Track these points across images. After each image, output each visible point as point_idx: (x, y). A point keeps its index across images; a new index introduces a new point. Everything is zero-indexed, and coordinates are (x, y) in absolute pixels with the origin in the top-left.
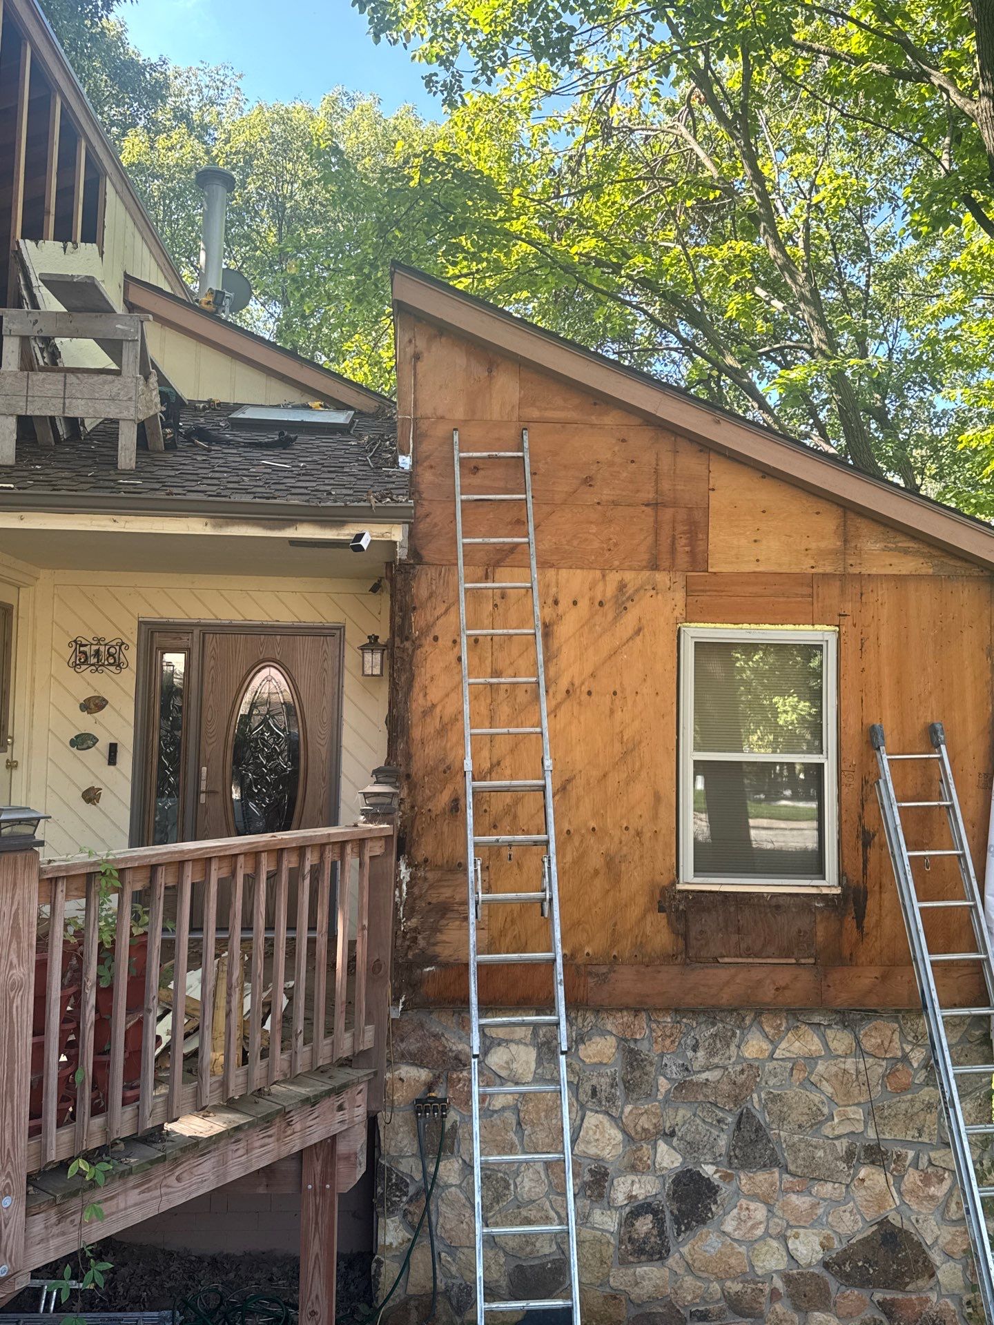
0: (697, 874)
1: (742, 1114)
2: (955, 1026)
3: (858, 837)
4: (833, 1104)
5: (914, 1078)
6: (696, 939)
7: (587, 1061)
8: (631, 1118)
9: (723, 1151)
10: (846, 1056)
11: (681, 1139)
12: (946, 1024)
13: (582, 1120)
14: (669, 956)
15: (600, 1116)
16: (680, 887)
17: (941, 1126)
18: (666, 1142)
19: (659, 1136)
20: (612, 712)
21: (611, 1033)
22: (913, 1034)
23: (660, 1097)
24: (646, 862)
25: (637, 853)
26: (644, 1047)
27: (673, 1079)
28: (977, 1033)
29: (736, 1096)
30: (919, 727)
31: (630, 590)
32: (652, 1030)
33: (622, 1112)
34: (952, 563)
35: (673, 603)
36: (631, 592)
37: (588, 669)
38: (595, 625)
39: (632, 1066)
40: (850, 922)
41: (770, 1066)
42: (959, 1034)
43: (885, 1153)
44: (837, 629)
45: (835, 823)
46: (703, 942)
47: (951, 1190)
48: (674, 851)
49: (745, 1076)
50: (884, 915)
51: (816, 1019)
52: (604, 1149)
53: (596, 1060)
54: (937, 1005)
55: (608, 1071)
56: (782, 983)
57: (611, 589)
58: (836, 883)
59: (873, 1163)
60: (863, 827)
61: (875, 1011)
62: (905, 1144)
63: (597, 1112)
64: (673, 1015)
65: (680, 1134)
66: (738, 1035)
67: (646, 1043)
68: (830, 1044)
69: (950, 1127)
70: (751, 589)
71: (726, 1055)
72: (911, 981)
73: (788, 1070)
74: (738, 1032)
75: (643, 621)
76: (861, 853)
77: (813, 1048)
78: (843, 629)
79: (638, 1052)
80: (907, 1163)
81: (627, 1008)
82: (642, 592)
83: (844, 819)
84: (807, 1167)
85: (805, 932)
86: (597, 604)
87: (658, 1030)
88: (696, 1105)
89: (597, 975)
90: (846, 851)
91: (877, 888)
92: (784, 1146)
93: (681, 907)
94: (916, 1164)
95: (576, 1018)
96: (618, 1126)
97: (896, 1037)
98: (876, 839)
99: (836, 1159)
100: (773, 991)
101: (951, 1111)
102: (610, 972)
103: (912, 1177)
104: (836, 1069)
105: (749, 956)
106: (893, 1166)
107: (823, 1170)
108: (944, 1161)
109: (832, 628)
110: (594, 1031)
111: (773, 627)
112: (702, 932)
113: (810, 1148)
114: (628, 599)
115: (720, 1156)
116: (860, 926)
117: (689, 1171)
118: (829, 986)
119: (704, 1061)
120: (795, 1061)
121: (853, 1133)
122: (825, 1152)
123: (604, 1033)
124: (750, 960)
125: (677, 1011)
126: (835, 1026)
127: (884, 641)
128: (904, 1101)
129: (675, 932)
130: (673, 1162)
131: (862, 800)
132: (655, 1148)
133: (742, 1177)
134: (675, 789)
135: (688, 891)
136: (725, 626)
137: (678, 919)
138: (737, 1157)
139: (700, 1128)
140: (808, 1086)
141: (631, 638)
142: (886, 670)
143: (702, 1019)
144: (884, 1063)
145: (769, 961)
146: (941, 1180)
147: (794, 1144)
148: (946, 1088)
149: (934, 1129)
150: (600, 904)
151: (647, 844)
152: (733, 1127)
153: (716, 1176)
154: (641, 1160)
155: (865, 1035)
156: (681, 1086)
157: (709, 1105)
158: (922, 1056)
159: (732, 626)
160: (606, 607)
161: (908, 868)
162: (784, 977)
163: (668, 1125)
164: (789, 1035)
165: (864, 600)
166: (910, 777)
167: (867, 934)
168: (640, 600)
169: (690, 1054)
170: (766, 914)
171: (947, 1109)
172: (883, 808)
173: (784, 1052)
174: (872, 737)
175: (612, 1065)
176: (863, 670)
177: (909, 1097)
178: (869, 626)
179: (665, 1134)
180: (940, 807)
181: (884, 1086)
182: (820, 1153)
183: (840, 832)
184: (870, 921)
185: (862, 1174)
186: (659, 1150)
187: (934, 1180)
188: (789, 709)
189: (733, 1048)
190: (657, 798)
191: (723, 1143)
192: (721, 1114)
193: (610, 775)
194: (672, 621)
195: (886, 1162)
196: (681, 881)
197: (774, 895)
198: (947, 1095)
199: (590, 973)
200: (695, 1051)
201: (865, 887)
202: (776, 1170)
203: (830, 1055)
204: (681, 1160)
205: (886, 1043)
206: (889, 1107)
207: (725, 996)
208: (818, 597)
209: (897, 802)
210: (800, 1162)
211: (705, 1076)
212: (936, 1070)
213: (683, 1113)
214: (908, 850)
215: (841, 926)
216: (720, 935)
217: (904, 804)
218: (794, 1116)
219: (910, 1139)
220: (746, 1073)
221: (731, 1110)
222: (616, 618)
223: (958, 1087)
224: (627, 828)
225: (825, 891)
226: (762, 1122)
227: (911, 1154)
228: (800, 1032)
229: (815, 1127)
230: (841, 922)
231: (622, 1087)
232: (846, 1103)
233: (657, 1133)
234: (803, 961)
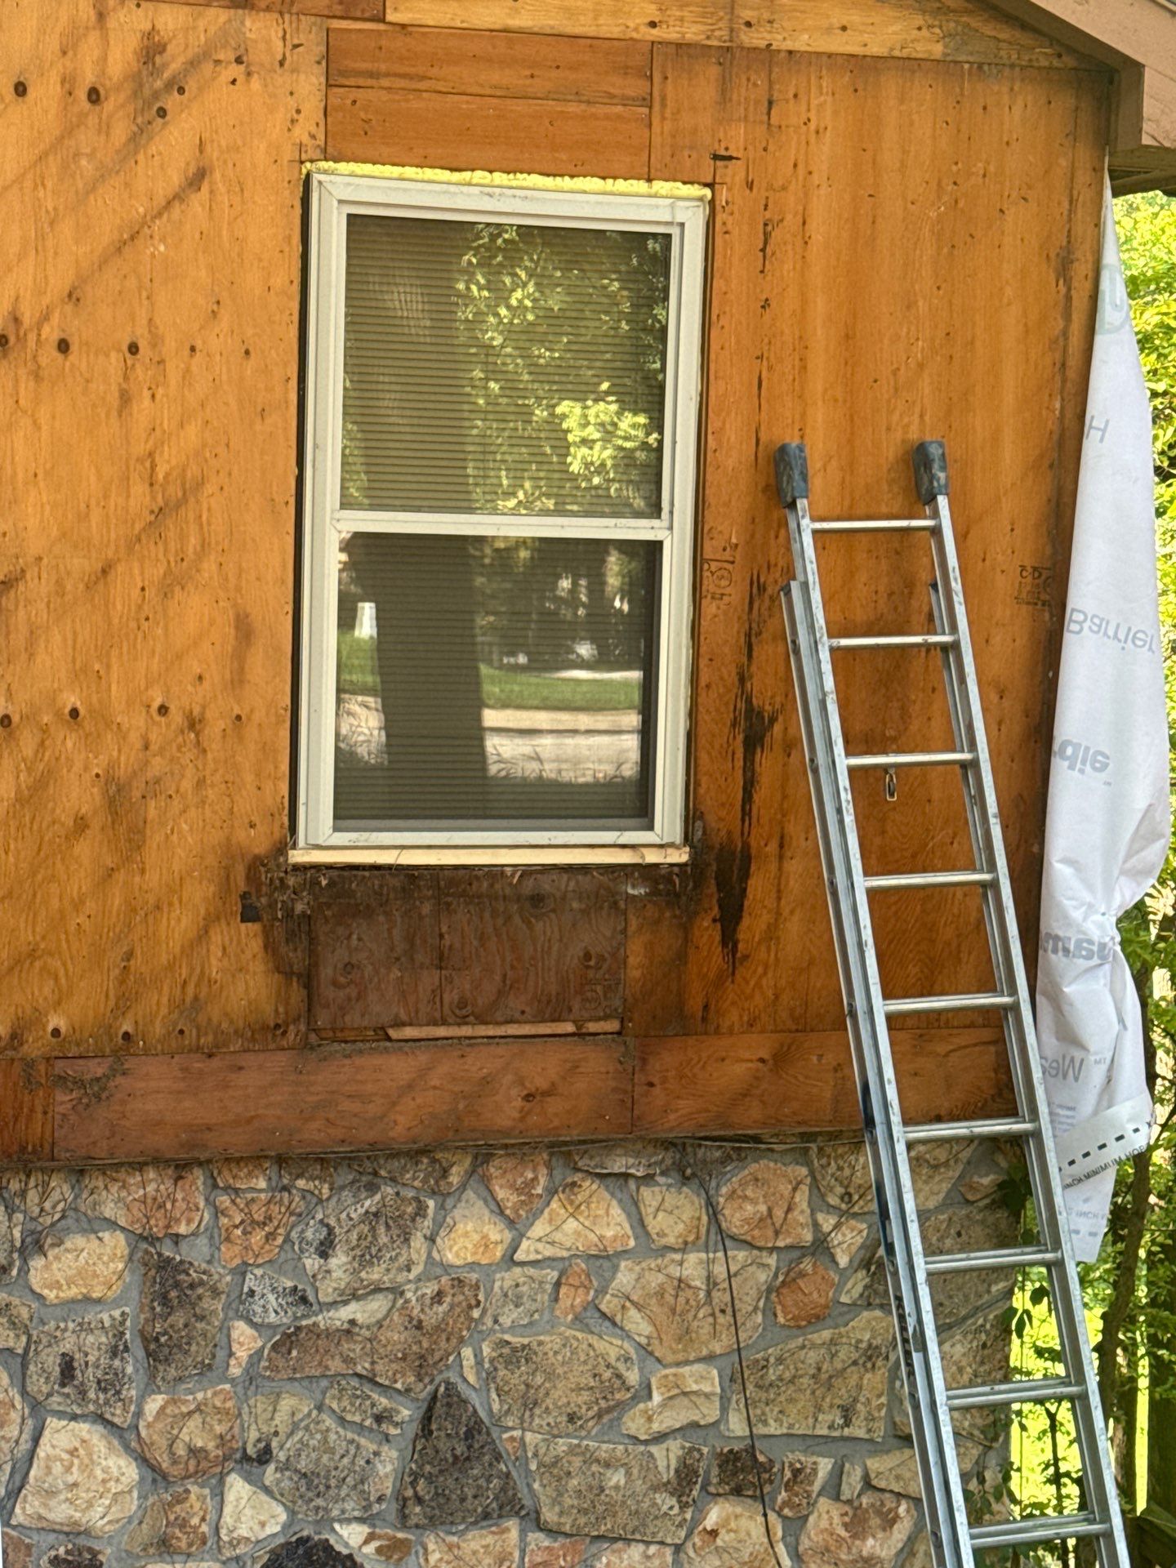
0: (341, 823)
1: (434, 1397)
2: (936, 1167)
3: (734, 725)
4: (650, 1361)
5: (839, 1291)
6: (335, 984)
7: (51, 1295)
8: (159, 1426)
9: (388, 1487)
10: (685, 1248)
11: (285, 1467)
12: (916, 1163)
13: (36, 1440)
14: (265, 1028)
15: (83, 1428)
16: (298, 856)
17: (895, 1399)
18: (248, 1479)
19: (230, 1465)
20: (125, 398)
21: (113, 1225)
22: (839, 1190)
23: (235, 1371)
24: (211, 794)
25: (190, 772)
26: (196, 1253)
27: (270, 1326)
28: (986, 1181)
29: (422, 1357)
30: (891, 449)
31: (174, 61)
32: (218, 1212)
33: (139, 1414)
34: (989, 30)
35: (292, 103)
36: (175, 67)
37: (60, 280)
38: (77, 155)
39: (165, 1299)
40: (707, 931)
41: (505, 1280)
42: (946, 1186)
43: (768, 1467)
44: (707, 192)
45: (683, 691)
46: (353, 991)
47: (911, 1540)
48: (285, 767)
49: (445, 1307)
50: (786, 912)
51: (618, 1164)
52: (90, 1505)
53: (73, 1292)
54: (896, 1118)
55: (105, 1317)
56: (542, 1083)
57: (121, 56)
58: (678, 838)
59: (737, 1491)
60: (749, 701)
61: (756, 1139)
62: (812, 1442)
63: (74, 1417)
64: (273, 1172)
65: (282, 1456)
66: (431, 1211)
67: (202, 1242)
68: (649, 1221)
69: (913, 1396)
70: (496, 76)
71: (402, 1260)
72: (841, 1067)
73: (549, 1287)
74: (431, 1203)
75: (212, 152)
76: (739, 763)
77: (609, 1233)
78: (723, 195)
79: (182, 1267)
80: (817, 1486)
81: (157, 1161)
82: (208, 68)
83: (703, 682)
84: (585, 1512)
85: (601, 958)
86: (82, 94)
87: (233, 1211)
88: (324, 1383)
89: (80, 1083)
90: (704, 757)
91: (772, 847)
92: (533, 1467)
93: (299, 907)
94: (833, 1489)
95: (23, 1194)
96: (127, 1447)
97: (802, 1198)
98: (777, 728)
99: (655, 1488)
100: (519, 1103)
101: (917, 1358)
102: (114, 1072)
103: (826, 1518)
104: (661, 1278)
105: (463, 1021)
106: (783, 1495)
107: (622, 1517)
108: (898, 1478)
109: (695, 191)
110: (69, 1222)
111: (549, 182)
112: (349, 967)
113: (595, 1468)
114: (169, 86)
115: (380, 1499)
116: (729, 939)
117: (303, 1541)
118: (651, 1085)
119: (346, 1278)
120: (563, 1266)
121: (695, 1425)
122: (628, 1474)
123: (95, 1225)
124: (466, 1031)
125: (281, 1161)
126: (661, 1180)
127: (818, 231)
128: (814, 1346)
129: (281, 968)
130: (263, 1525)
131: (748, 635)
132: (219, 1494)
133: (431, 1546)
134: (290, 608)
135: (317, 867)
136: (429, 173)
137: (291, 937)
138: (419, 1500)
139: (332, 1437)
140: (593, 1319)
141: (178, 197)
142: (820, 306)
143: (345, 1176)
144: (772, 1260)
145: (513, 1030)
146: (890, 1521)
147: (557, 1460)
148: (908, 1307)
149: (881, 1405)
150: (90, 906)
151: (215, 747)
152: (412, 1429)
153: (370, 1549)
154: (183, 1524)
155: (732, 1195)
156: (288, 1341)
157: (355, 1382)
158: (859, 1240)
159: (445, 175)
160: (109, 106)
161: (846, 797)
162: (543, 1067)
163: (253, 1435)
164: (554, 1205)
165: (774, 120)
166: (862, 577)
167: (746, 957)
168: (200, 89)
169: (312, 1263)
170: (509, 918)
171: (908, 1354)
172: (797, 651)
173: (540, 1246)
174: (778, 475)
175: (116, 1303)
176: (766, 305)
177: (826, 1334)
178: (784, 188)
179: (246, 1458)
180: (928, 647)
181: (770, 1313)
182: (617, 1478)
183: (693, 713)
184: (751, 927)
185: (712, 1518)
186: (230, 1497)
187: (875, 1521)
188: (597, 435)
189: (418, 1242)
190: (244, 630)
191: (389, 1468)
192: (384, 1402)
193: (120, 568)
194: (289, 153)
195: (767, 1489)
196: (301, 843)
197: (529, 871)
198: (911, 1322)
199: (62, 1080)
200: (324, 1255)
201: (746, 846)
202: (513, 1526)
203: (648, 1246)
204: (283, 1517)
205: (779, 1213)
206: (780, 1360)
207: (401, 1119)
208: (663, 105)
209: (830, 636)
210: (568, 1501)
211: (345, 1313)
212: (889, 1268)
213: (292, 1404)
214: (848, 754)
215: (686, 940)
216: (396, 973)
217: (845, 642)
218: (560, 1395)
219: (825, 1432)
220: (448, 1299)
221: (408, 1390)
222: (138, 138)
223: (937, 1306)
224: (163, 710)
225: (652, 857)
226: (482, 1414)
227: (825, 1466)
228: (580, 1198)
229: (605, 1419)
230: (686, 929)
231: (141, 1354)
232: (680, 1357)
233: (226, 1458)
234: (592, 1027)
